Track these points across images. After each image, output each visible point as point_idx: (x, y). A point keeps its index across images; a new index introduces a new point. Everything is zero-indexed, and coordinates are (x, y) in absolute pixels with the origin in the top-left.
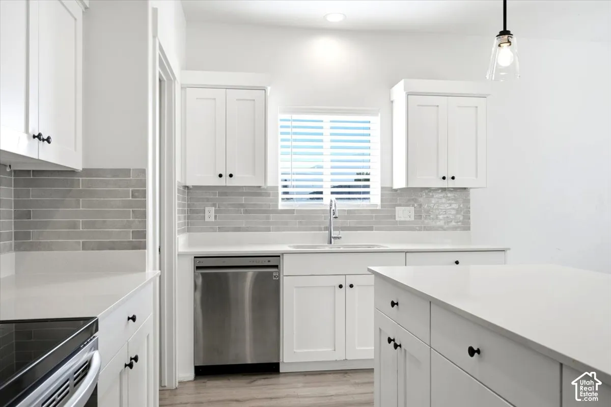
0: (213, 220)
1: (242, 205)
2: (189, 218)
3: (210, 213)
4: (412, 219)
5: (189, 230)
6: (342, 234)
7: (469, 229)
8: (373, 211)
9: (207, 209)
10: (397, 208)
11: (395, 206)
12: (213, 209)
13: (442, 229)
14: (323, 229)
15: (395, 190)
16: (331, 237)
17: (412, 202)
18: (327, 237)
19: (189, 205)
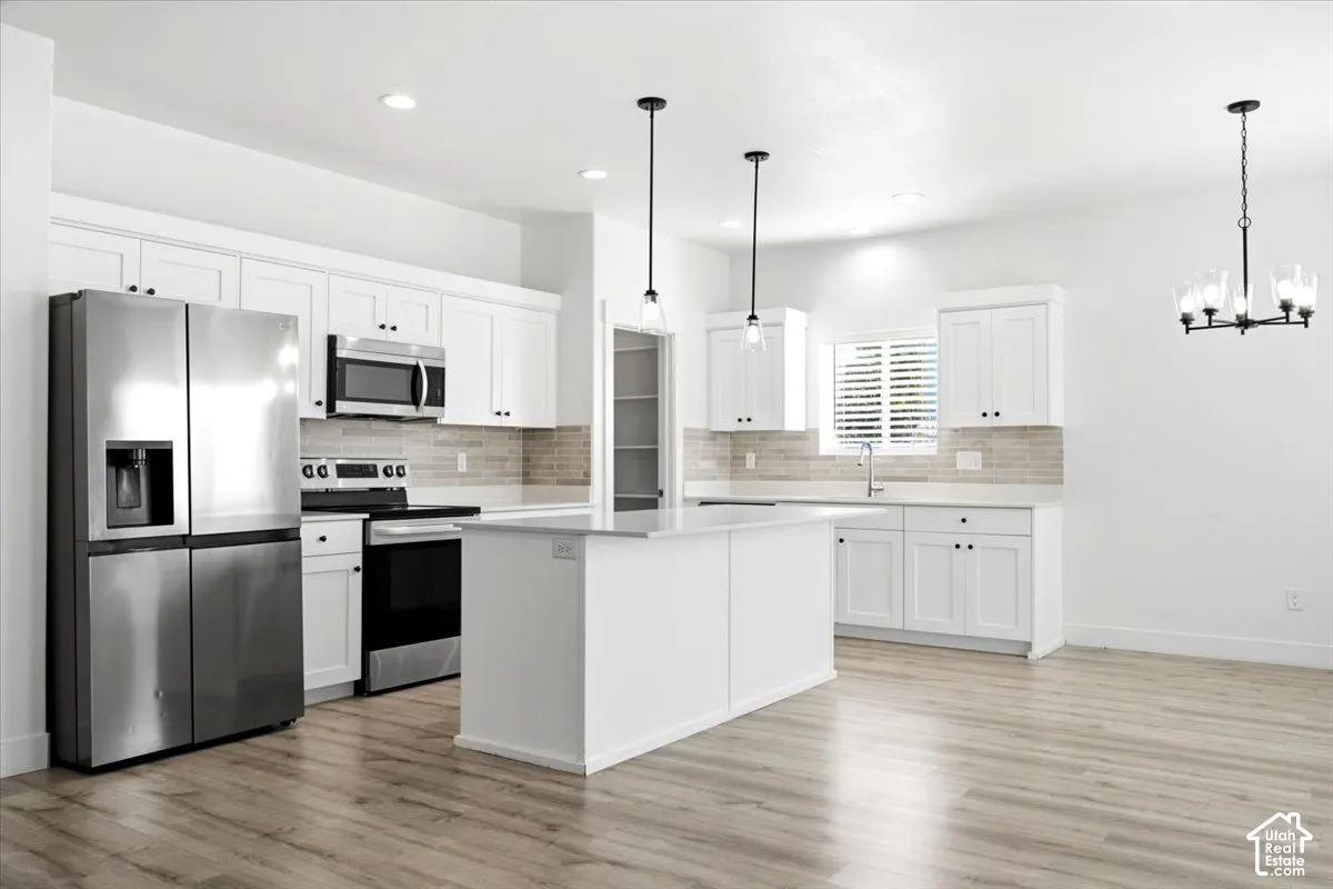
0: (754, 467)
1: (781, 451)
2: (732, 465)
3: (751, 460)
4: (980, 467)
5: (731, 478)
6: (884, 485)
7: (1061, 482)
8: (927, 458)
9: (748, 455)
10: (959, 454)
11: (956, 451)
12: (754, 455)
13: (1022, 482)
14: (864, 480)
15: (956, 430)
16: (870, 489)
17: (979, 446)
18: (867, 488)
19: (732, 452)
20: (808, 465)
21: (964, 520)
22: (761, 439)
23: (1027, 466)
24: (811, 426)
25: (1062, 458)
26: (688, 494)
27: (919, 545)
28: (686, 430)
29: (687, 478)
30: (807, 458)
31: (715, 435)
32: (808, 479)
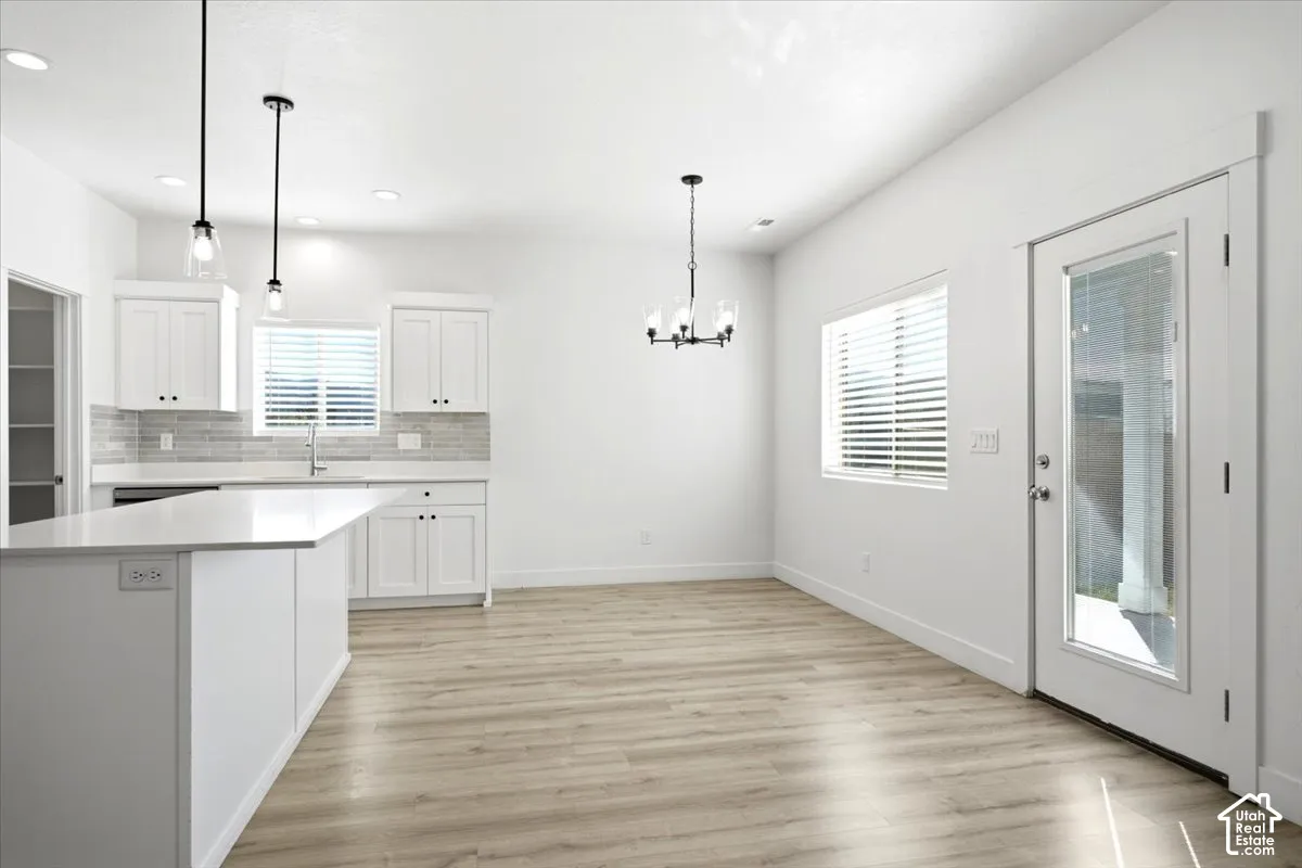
0: (171, 448)
1: (208, 432)
2: (140, 446)
3: (167, 441)
4: (419, 447)
5: (141, 461)
6: (327, 464)
7: (489, 459)
8: (369, 438)
9: (163, 436)
10: (400, 435)
11: (397, 432)
12: (171, 436)
13: (456, 459)
14: (304, 459)
15: (397, 415)
16: (313, 468)
17: (418, 429)
18: (310, 468)
19: (140, 432)
20: (239, 446)
21: (427, 494)
22: (179, 419)
23: (460, 446)
24: (243, 408)
25: (489, 440)
26: (96, 480)
27: (382, 518)
28: (93, 407)
29: (94, 462)
30: (239, 439)
31: (122, 414)
32: (240, 460)
